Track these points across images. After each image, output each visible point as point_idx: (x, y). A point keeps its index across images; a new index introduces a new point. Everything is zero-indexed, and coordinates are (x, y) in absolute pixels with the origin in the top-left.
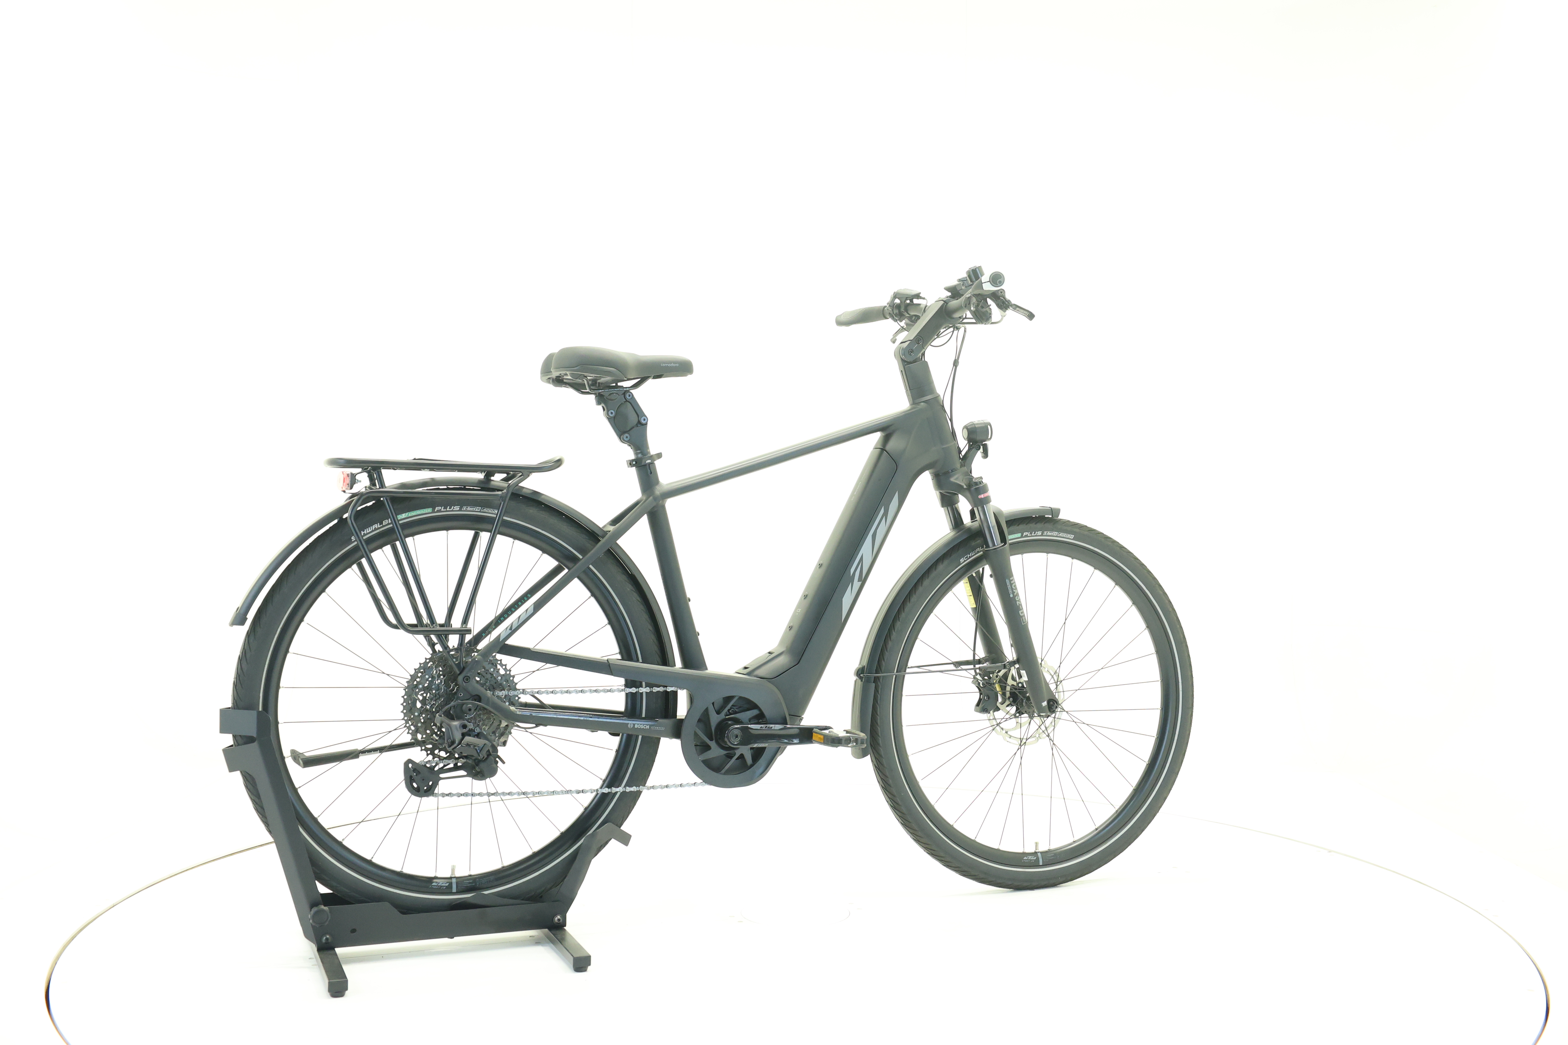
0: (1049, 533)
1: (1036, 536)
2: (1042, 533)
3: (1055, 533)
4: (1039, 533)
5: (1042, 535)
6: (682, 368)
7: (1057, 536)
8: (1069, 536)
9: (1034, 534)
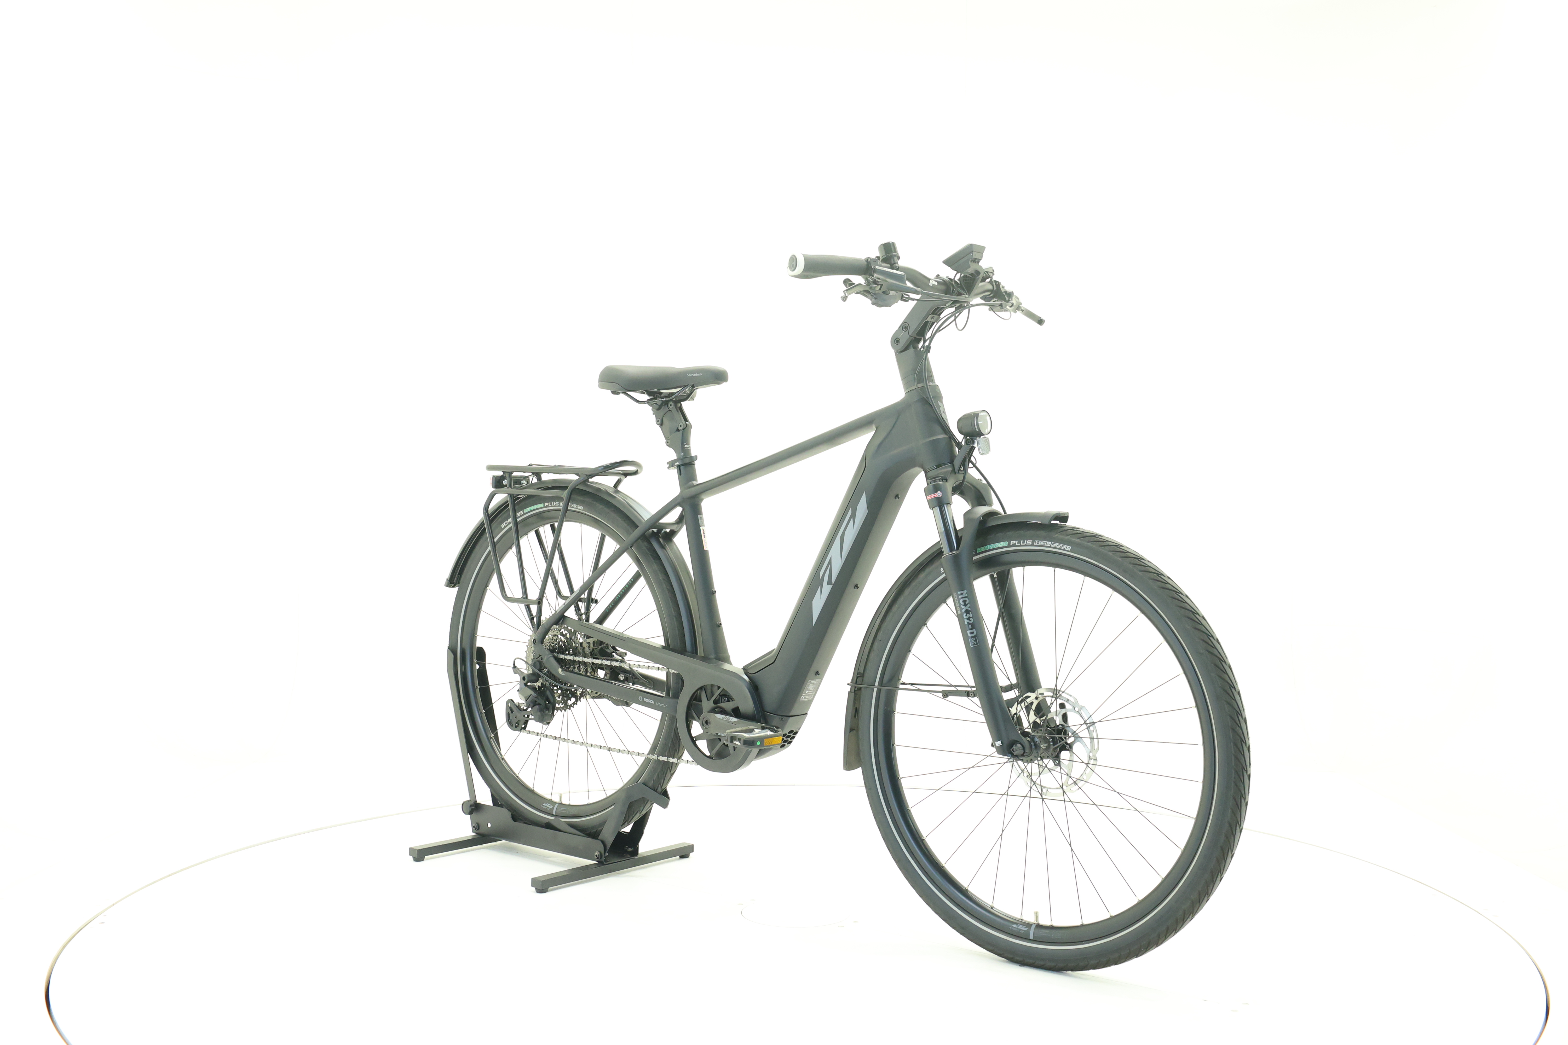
0: (1041, 543)
1: (1026, 545)
2: (1033, 543)
3: (1048, 543)
4: (1029, 542)
5: (1033, 545)
6: (717, 377)
7: (1050, 547)
8: (1065, 547)
9: (1023, 543)
